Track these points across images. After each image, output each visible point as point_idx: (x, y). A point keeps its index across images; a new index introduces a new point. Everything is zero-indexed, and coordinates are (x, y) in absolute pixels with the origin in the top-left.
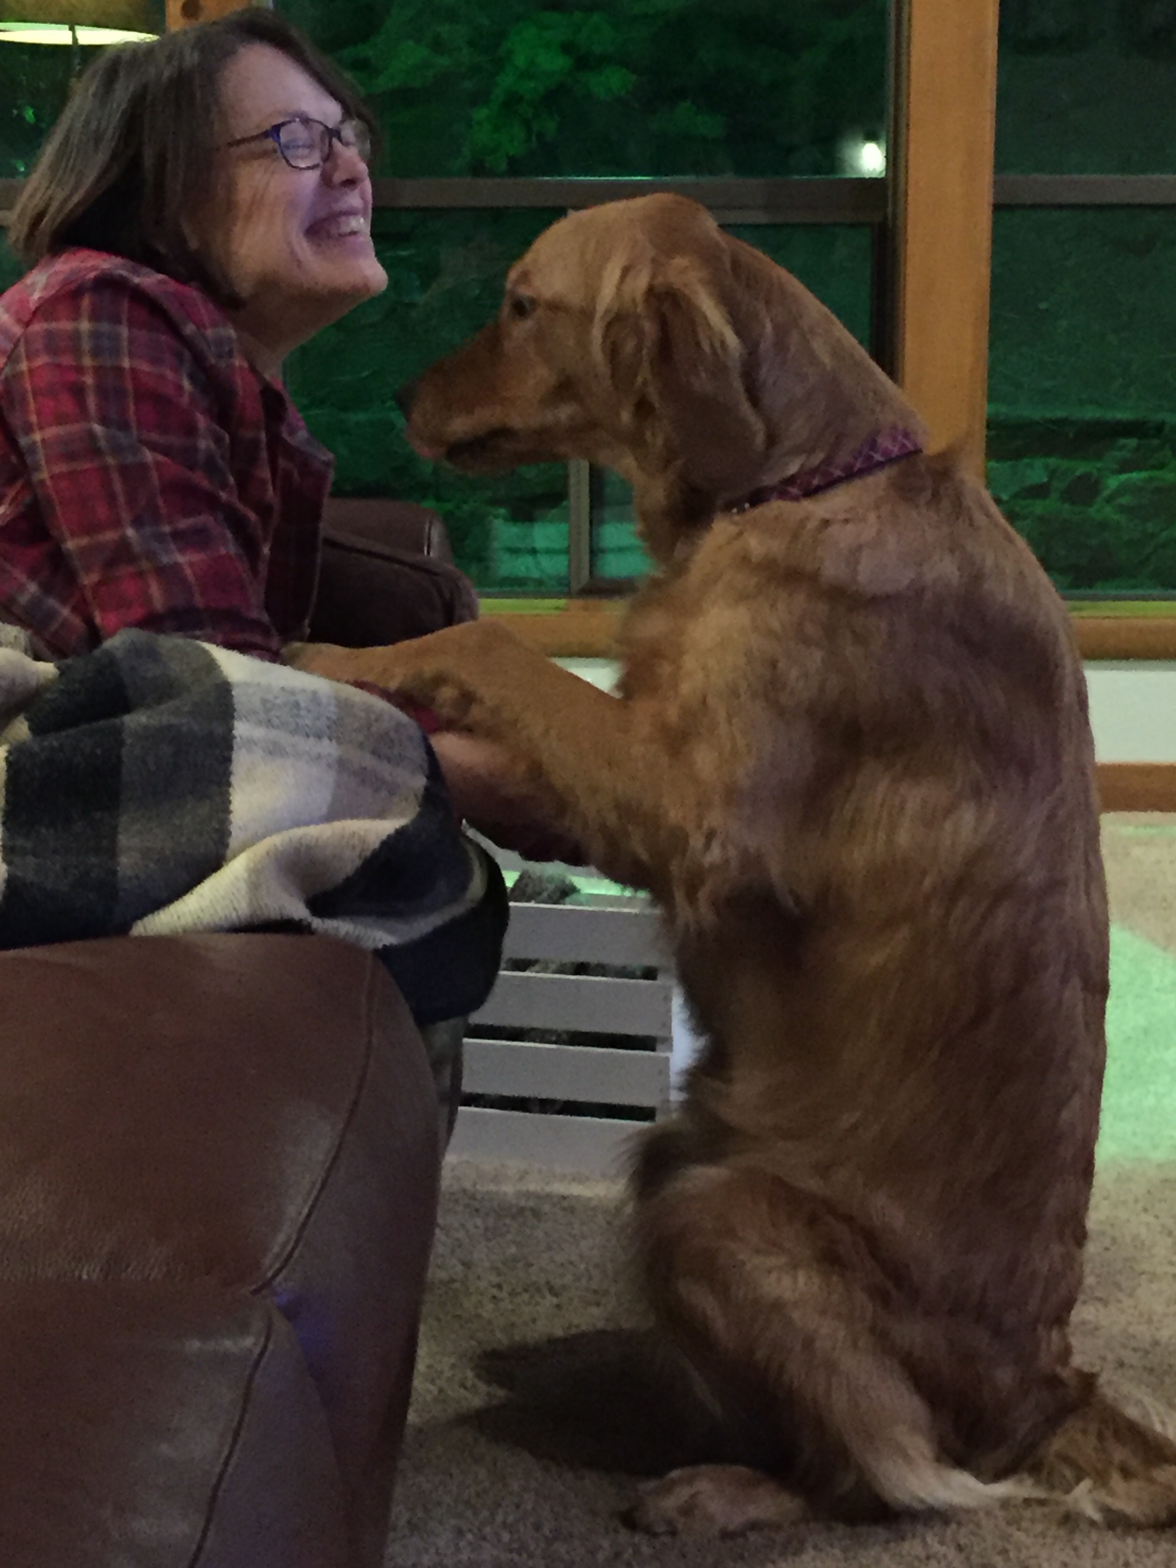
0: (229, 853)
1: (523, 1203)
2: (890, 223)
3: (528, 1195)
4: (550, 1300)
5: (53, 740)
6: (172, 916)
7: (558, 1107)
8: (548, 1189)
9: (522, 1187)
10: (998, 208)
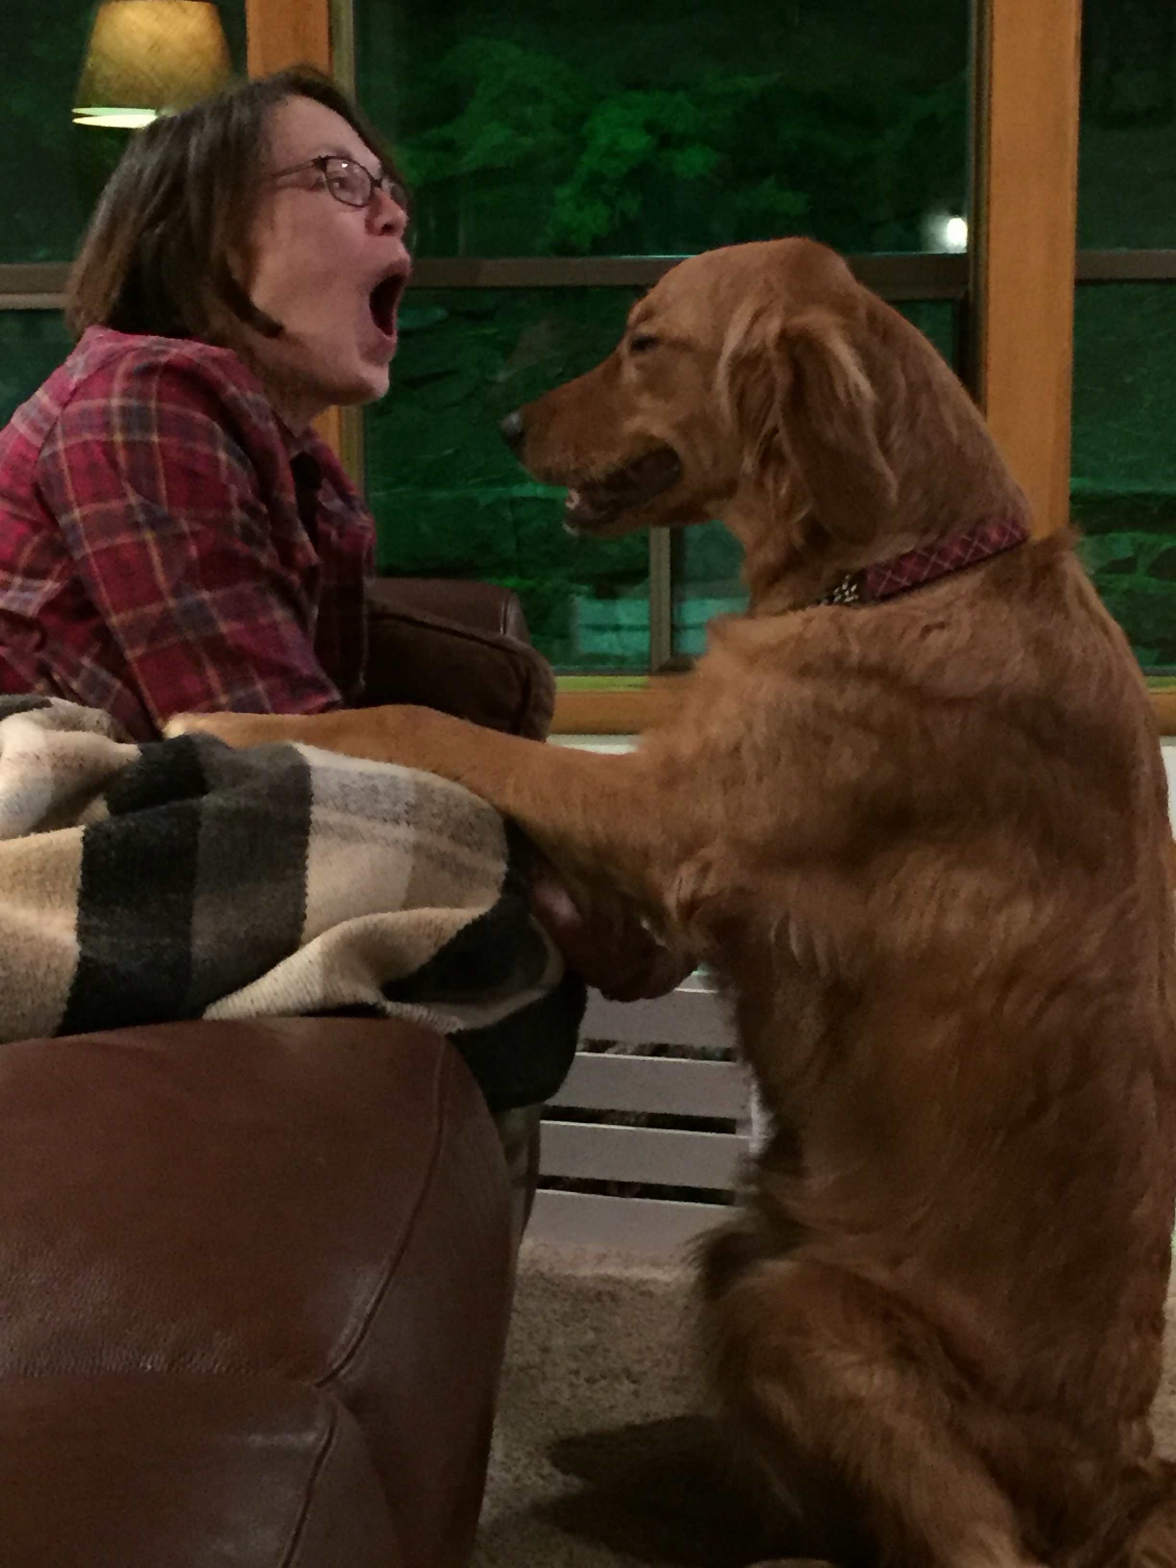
0: (304, 936)
1: (600, 1287)
2: (971, 299)
3: (607, 1279)
4: (627, 1387)
5: (130, 821)
6: (245, 999)
7: (637, 1190)
8: (627, 1274)
9: (601, 1271)
10: (1080, 283)
